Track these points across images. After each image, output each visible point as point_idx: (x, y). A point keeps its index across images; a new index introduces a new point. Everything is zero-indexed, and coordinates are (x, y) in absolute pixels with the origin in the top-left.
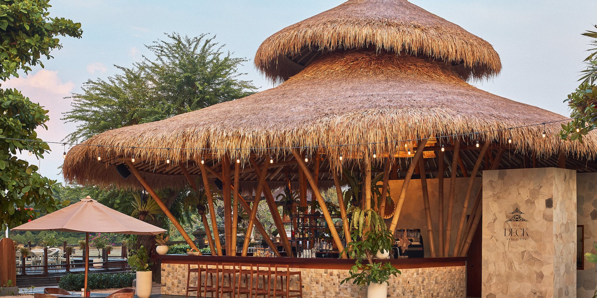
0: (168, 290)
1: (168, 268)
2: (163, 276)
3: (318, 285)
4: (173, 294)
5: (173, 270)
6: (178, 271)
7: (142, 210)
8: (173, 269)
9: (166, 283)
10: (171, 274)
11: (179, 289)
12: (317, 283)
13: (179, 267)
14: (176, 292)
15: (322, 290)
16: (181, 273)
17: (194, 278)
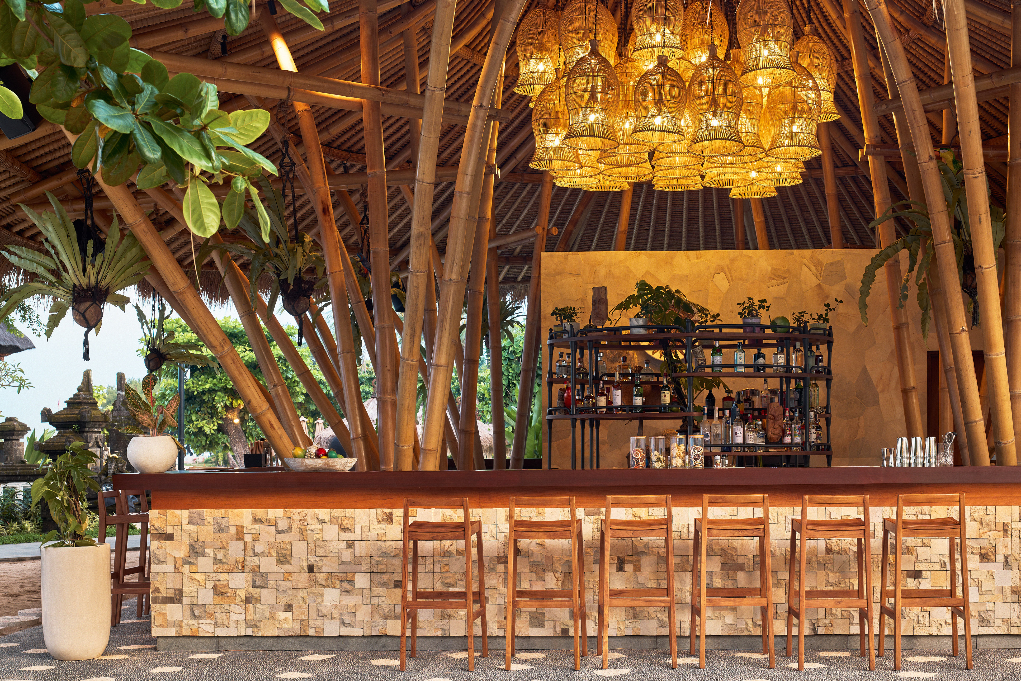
0: (194, 617)
1: (193, 528)
2: (160, 562)
3: (989, 566)
4: (220, 632)
5: (223, 536)
6: (247, 537)
7: (84, 282)
8: (221, 529)
9: (180, 591)
10: (208, 551)
11: (262, 610)
12: (984, 557)
13: (256, 520)
14: (243, 624)
15: (1007, 584)
16: (269, 544)
17: (344, 563)
